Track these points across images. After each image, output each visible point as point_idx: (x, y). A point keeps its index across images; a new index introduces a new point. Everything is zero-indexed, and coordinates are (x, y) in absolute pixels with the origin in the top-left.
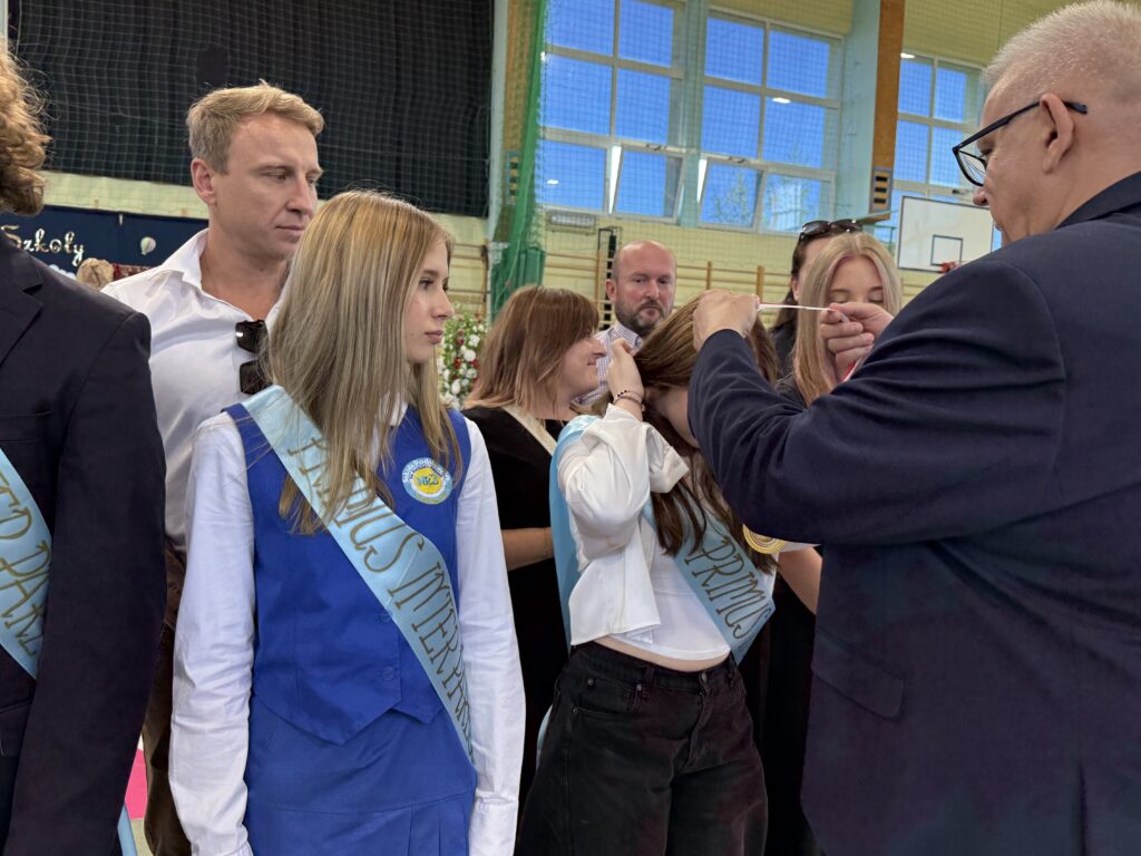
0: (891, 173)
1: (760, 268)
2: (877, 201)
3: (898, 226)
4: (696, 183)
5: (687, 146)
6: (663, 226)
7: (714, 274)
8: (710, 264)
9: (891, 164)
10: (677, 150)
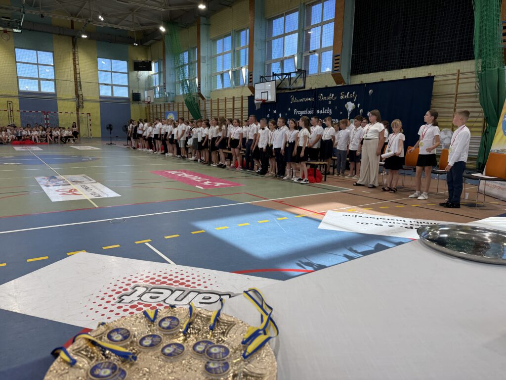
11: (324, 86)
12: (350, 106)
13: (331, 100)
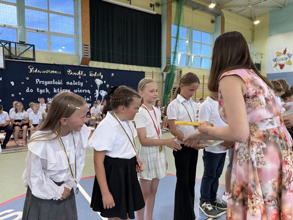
10: (189, 54)
11: (71, 64)
12: (99, 82)
13: (81, 76)
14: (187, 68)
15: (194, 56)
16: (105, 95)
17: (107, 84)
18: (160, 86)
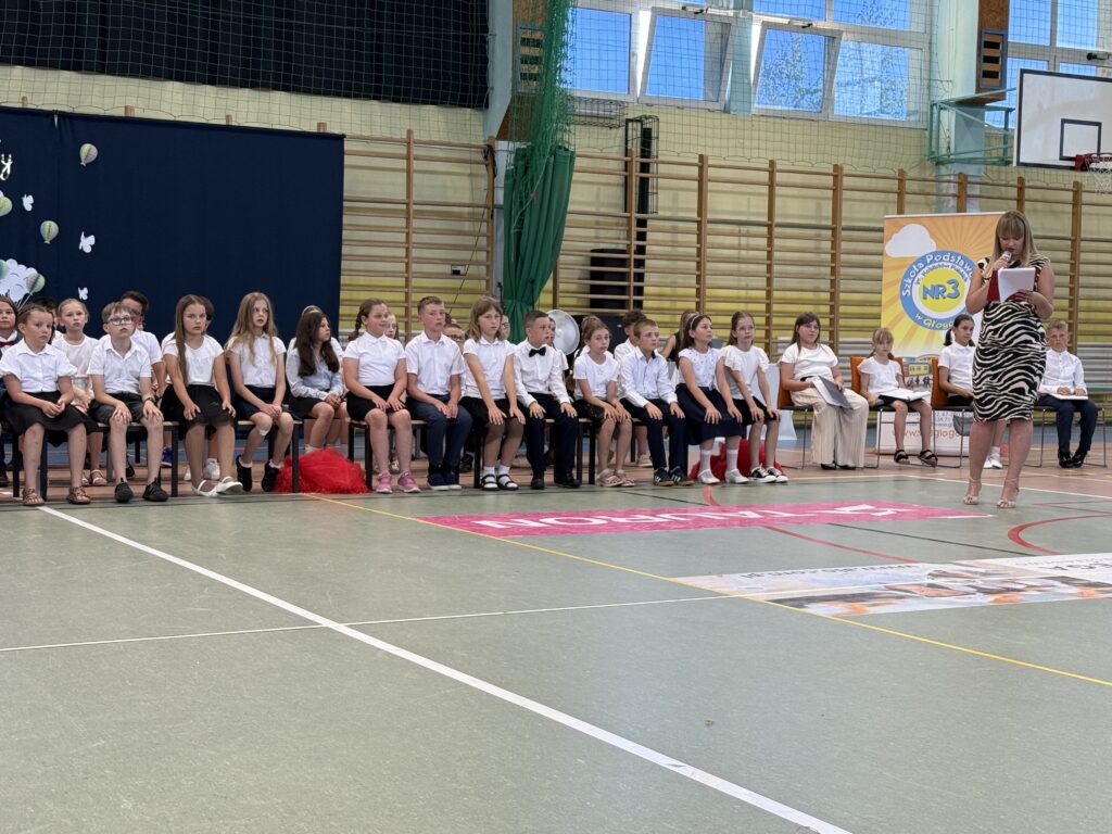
0: (1004, 36)
1: (836, 167)
2: (987, 74)
3: (1016, 107)
4: (749, 56)
5: (734, 9)
6: (710, 115)
7: (779, 177)
8: (772, 163)
9: (1004, 25)
10: (723, 13)
14: (709, 110)
15: (766, 26)
16: (27, 292)
17: (40, 214)
18: (470, 241)
